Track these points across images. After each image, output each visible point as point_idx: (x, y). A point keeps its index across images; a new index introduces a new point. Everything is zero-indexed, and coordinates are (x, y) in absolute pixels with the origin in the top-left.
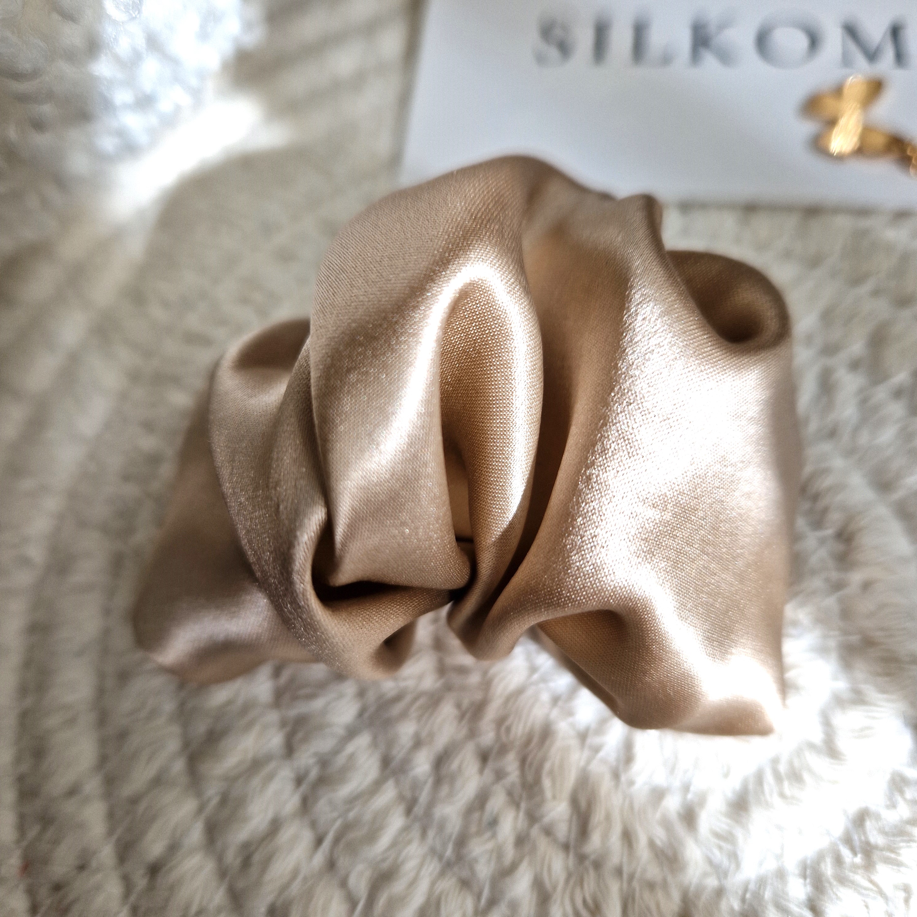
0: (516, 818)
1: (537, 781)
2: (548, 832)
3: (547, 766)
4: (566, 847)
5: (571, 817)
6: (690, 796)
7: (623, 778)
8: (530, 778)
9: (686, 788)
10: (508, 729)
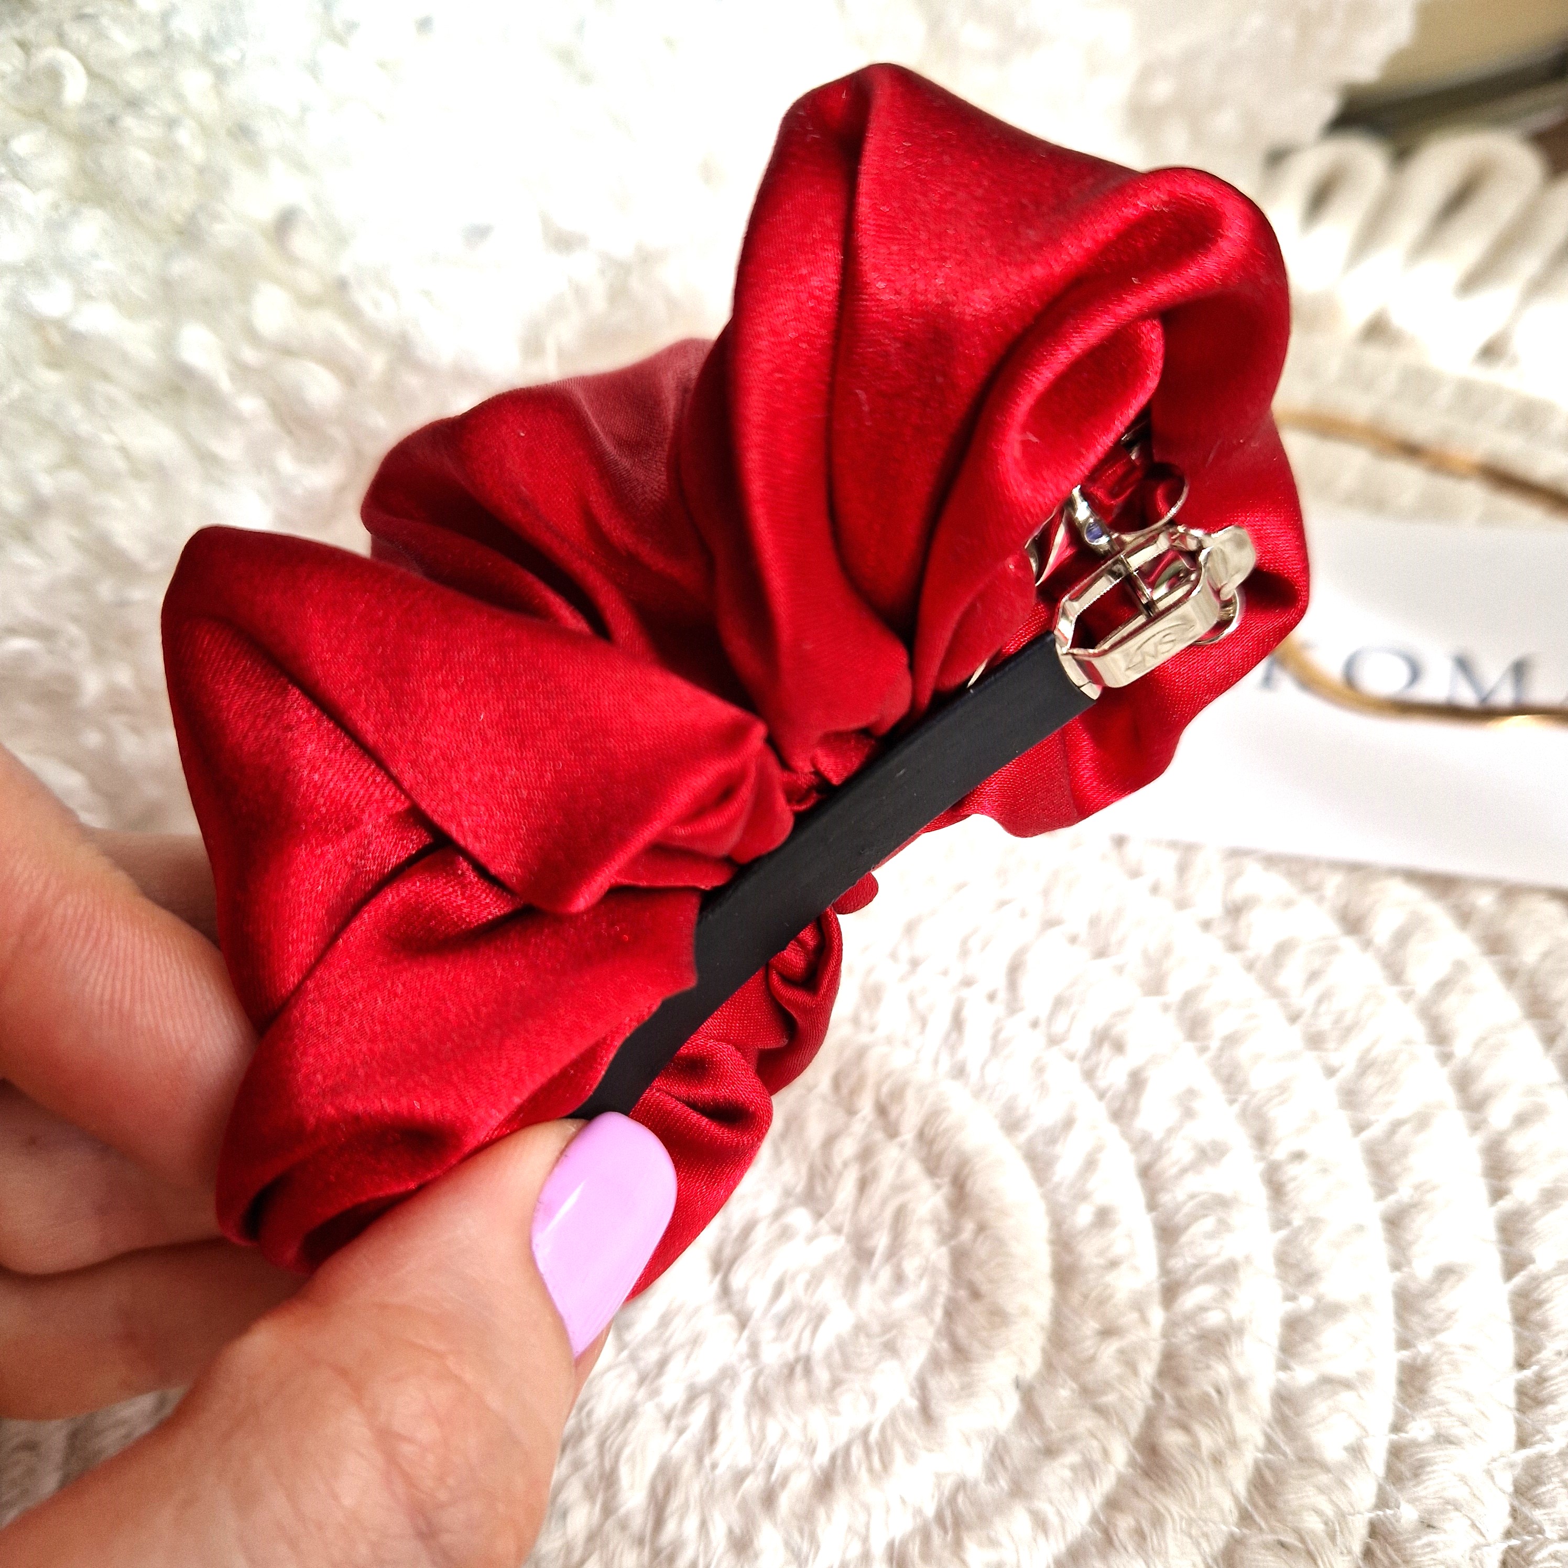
0: (590, 1514)
1: (614, 1470)
2: (623, 1526)
3: (626, 1452)
4: (640, 1542)
5: (648, 1507)
6: (774, 1477)
7: (707, 1462)
8: (607, 1465)
9: (771, 1468)
10: (589, 1414)
